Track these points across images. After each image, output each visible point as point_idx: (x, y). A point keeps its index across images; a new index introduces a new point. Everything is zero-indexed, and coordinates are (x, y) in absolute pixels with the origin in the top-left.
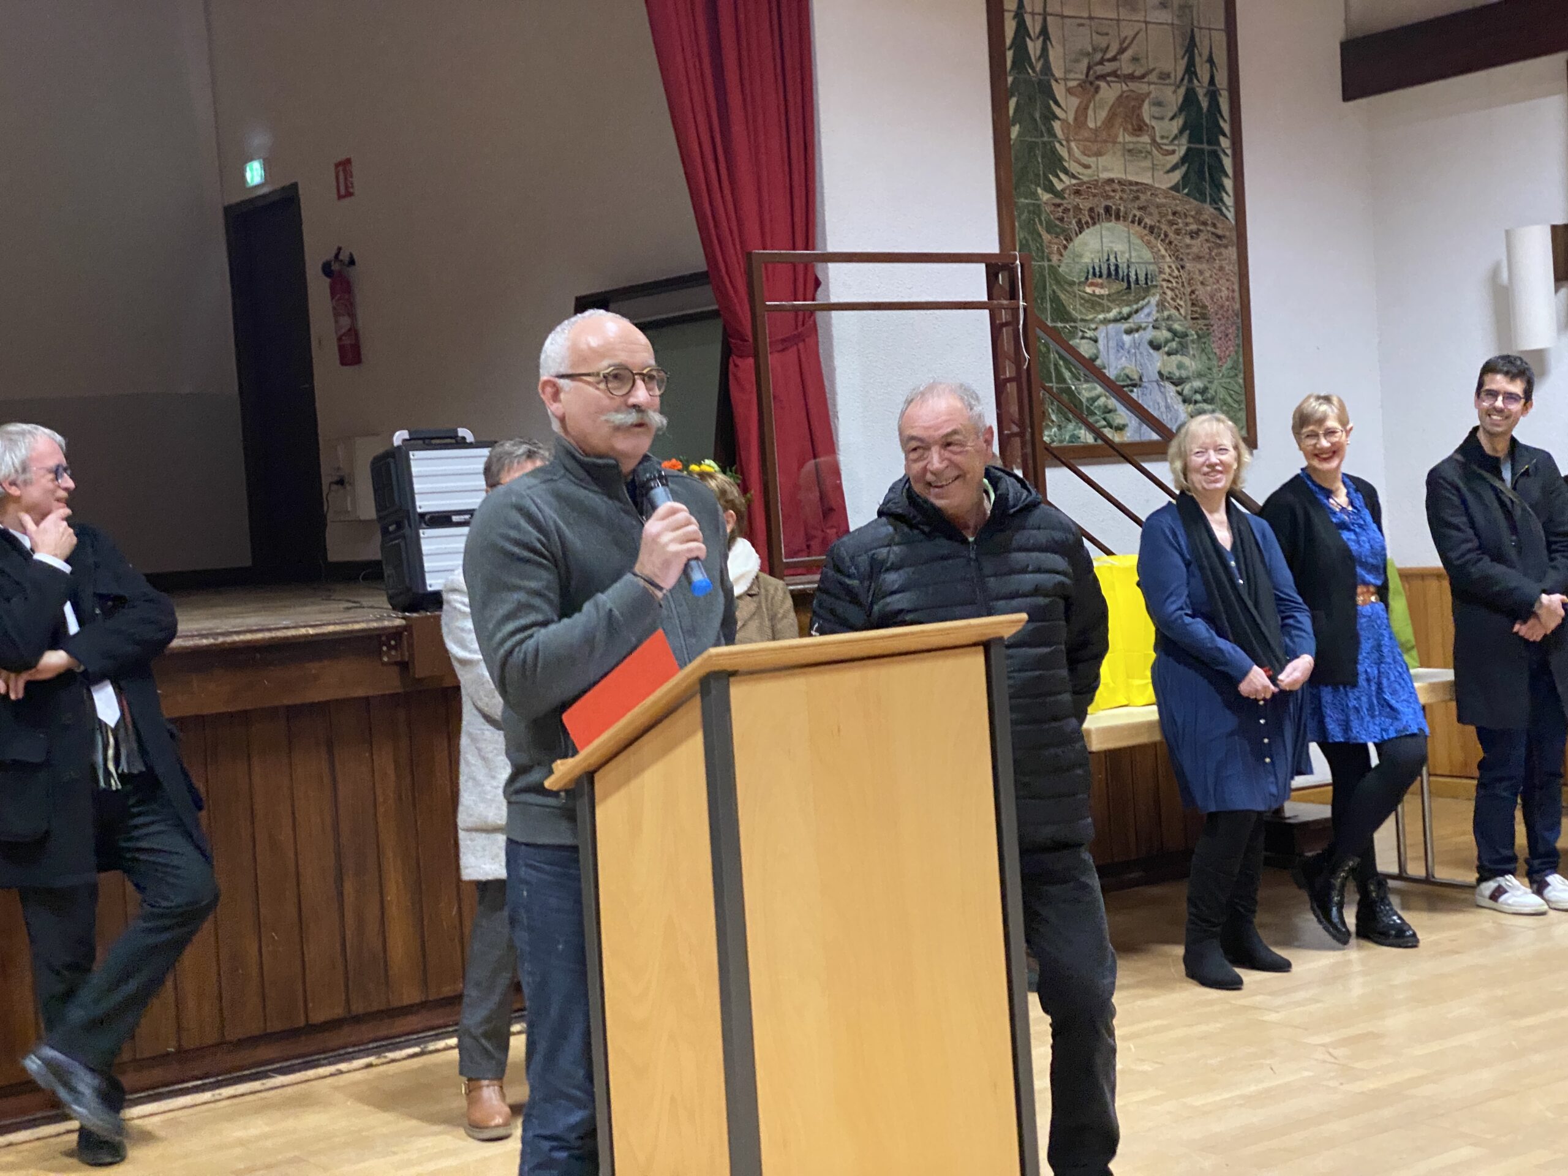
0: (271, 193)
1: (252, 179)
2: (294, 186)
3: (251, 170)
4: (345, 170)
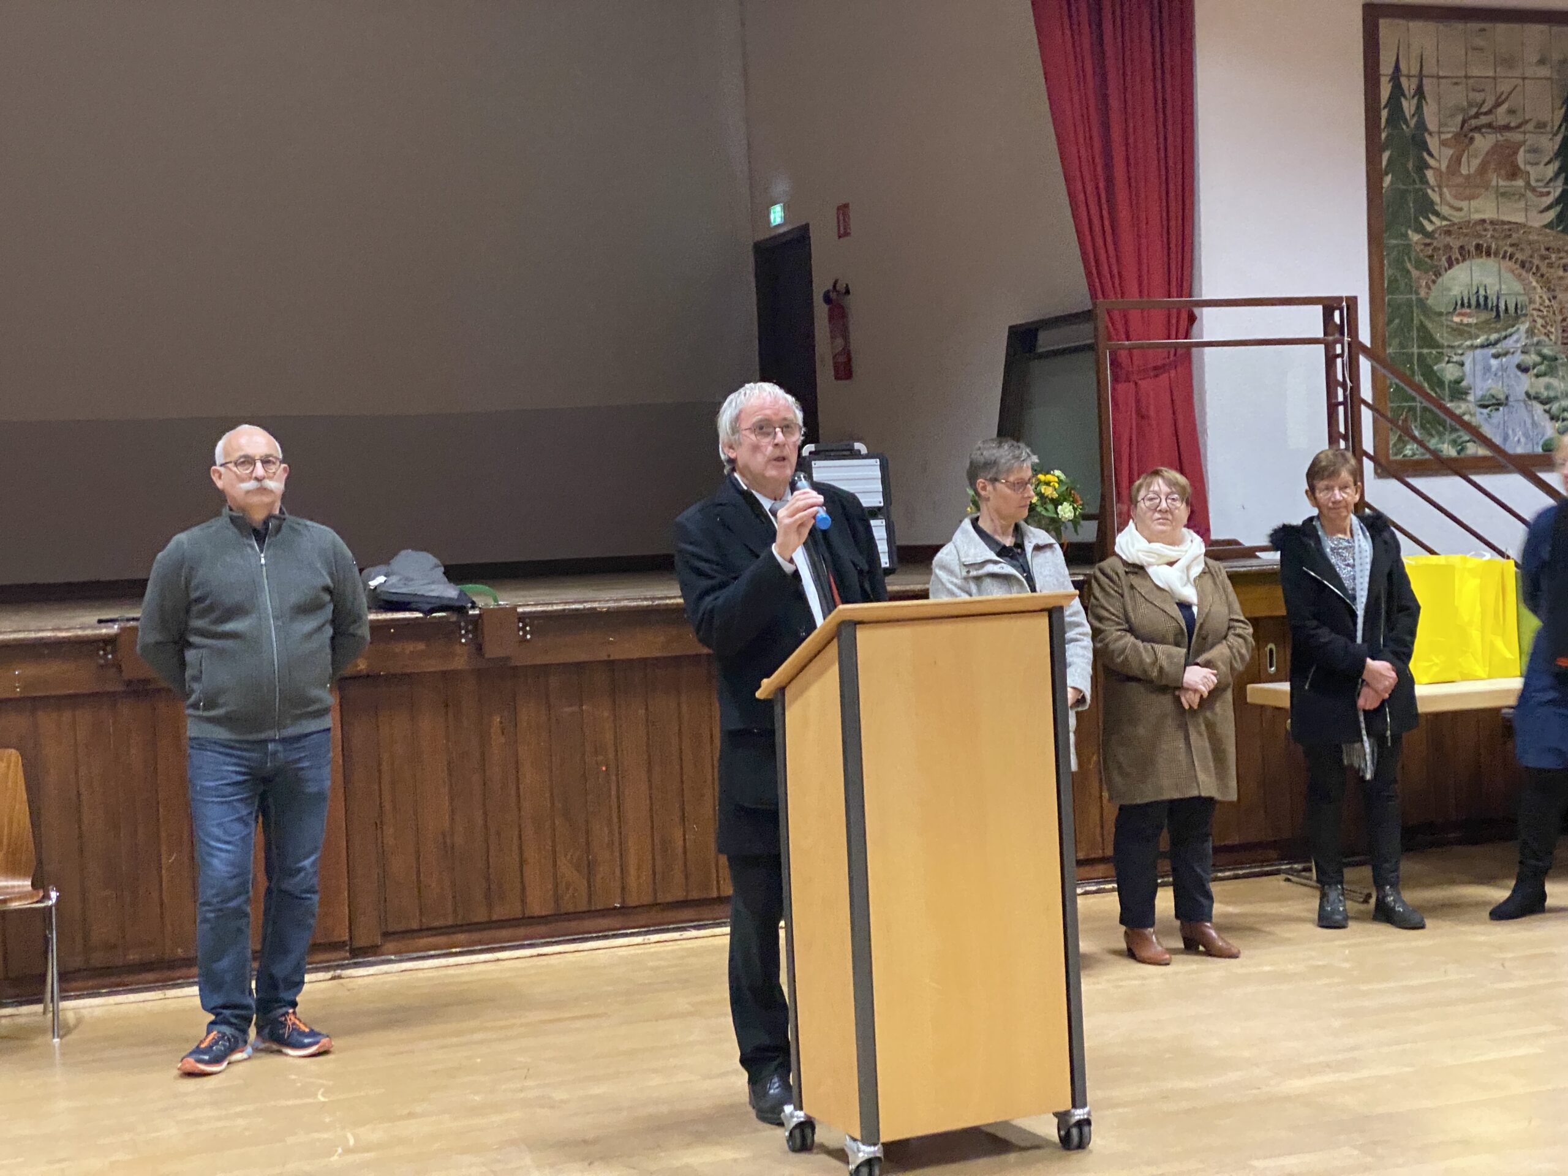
0: (788, 232)
1: (775, 219)
3: (775, 212)
4: (844, 213)
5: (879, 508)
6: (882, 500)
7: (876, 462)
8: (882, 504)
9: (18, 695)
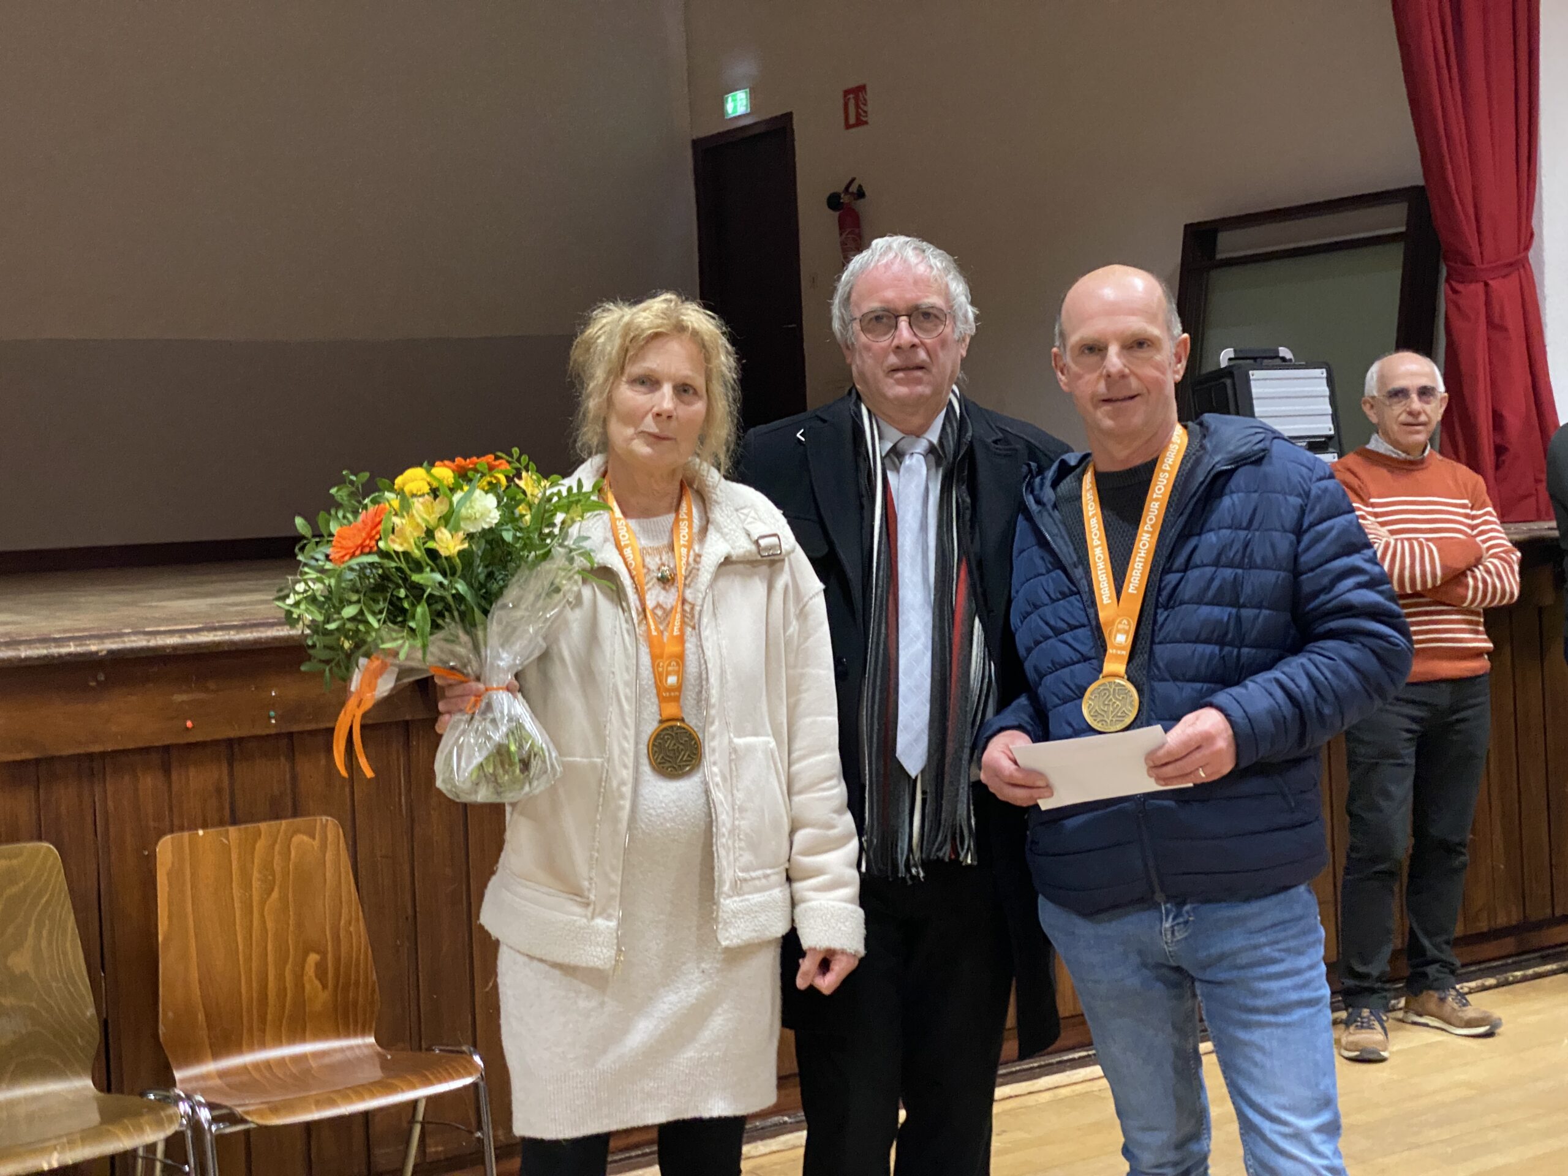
0: (755, 124)
1: (735, 107)
2: (789, 116)
3: (734, 100)
4: (857, 99)
5: (1329, 438)
6: (1331, 426)
7: (1321, 373)
8: (1332, 432)
9: (273, 731)
